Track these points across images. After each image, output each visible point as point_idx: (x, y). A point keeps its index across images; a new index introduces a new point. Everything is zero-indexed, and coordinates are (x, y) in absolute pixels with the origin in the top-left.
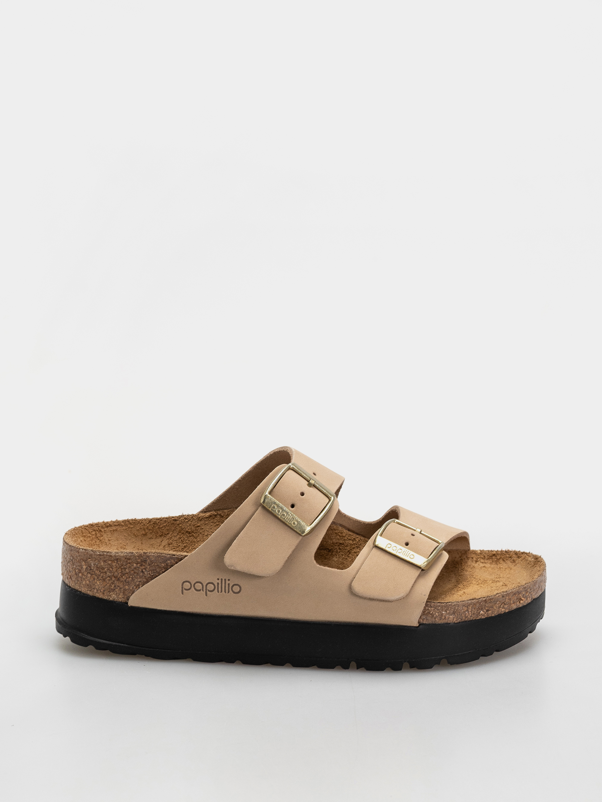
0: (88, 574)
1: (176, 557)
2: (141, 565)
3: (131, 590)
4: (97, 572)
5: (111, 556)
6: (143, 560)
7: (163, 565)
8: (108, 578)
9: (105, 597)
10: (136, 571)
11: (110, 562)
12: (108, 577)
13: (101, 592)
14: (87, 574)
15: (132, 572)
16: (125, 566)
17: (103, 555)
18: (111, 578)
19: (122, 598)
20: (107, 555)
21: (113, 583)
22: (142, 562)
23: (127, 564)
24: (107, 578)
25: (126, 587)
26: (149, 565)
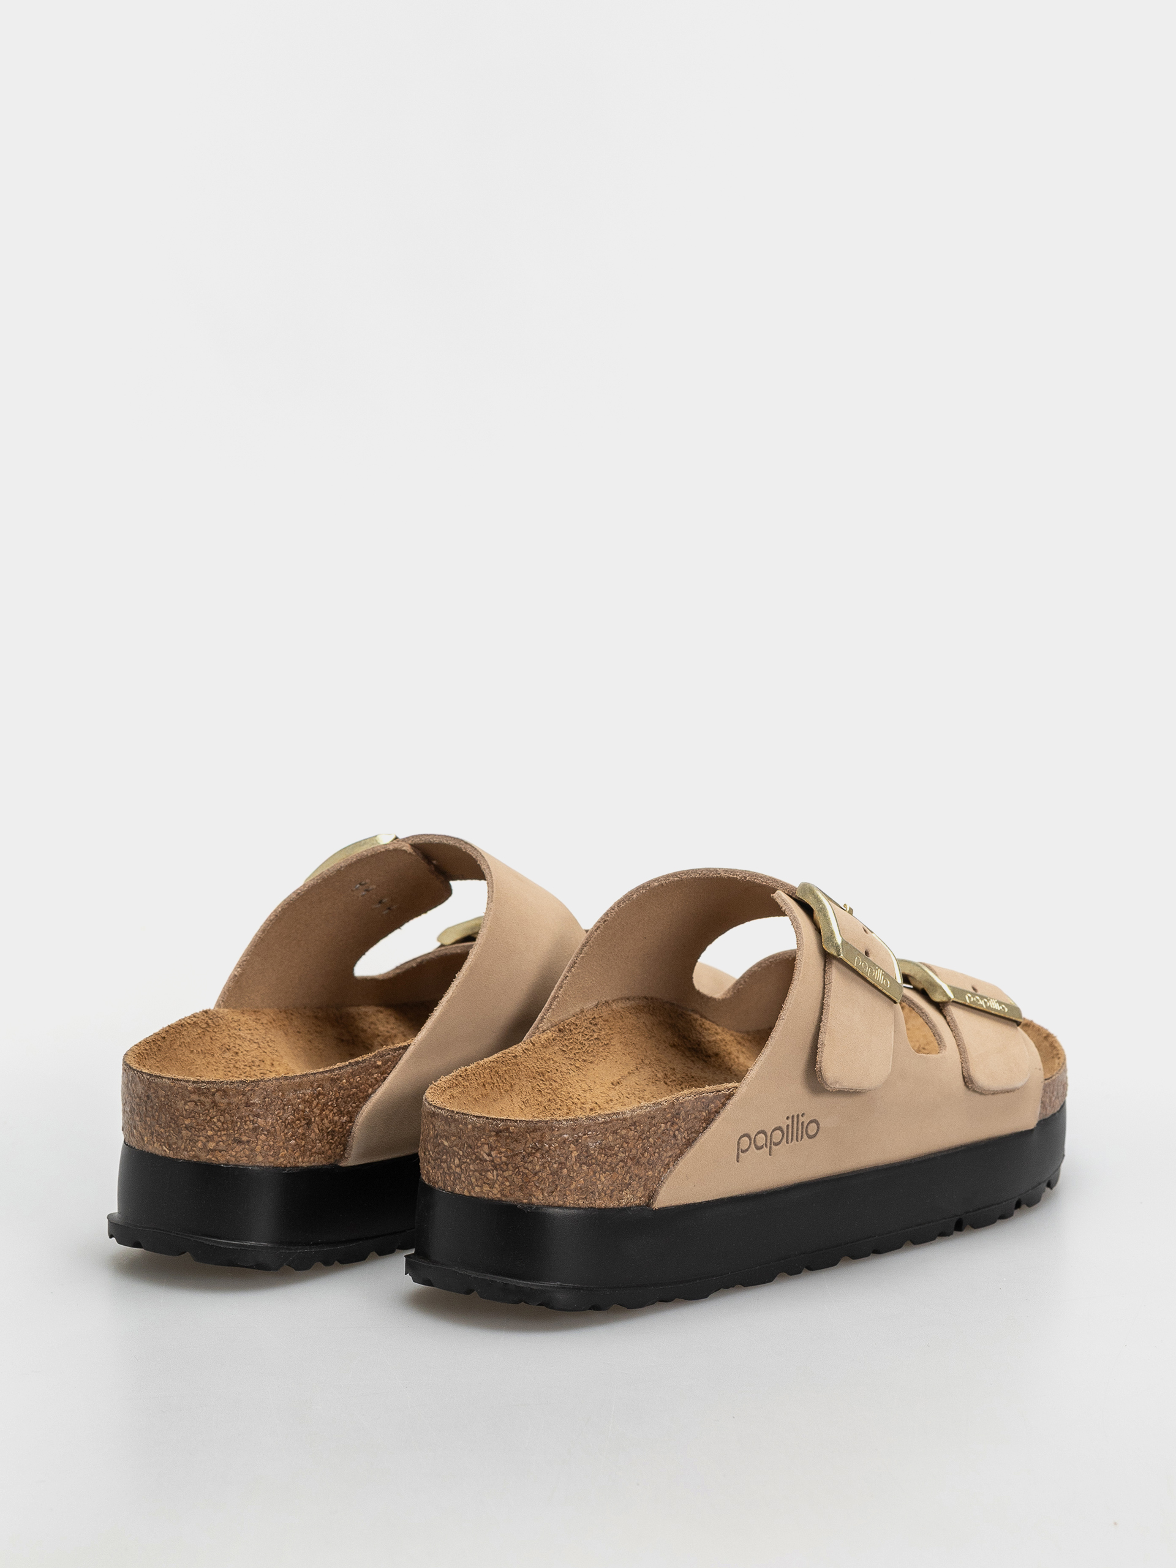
0: (583, 1165)
1: (723, 1093)
2: (672, 1125)
3: (657, 1177)
4: (602, 1158)
5: (625, 1119)
6: (674, 1113)
7: (704, 1114)
8: (621, 1164)
9: (612, 1204)
10: (665, 1138)
11: (624, 1132)
12: (620, 1161)
13: (606, 1194)
14: (581, 1166)
15: (659, 1142)
16: (648, 1133)
17: (611, 1121)
18: (626, 1163)
19: (642, 1197)
20: (618, 1120)
21: (627, 1172)
22: (673, 1117)
23: (651, 1129)
24: (618, 1164)
25: (650, 1173)
26: (684, 1120)
